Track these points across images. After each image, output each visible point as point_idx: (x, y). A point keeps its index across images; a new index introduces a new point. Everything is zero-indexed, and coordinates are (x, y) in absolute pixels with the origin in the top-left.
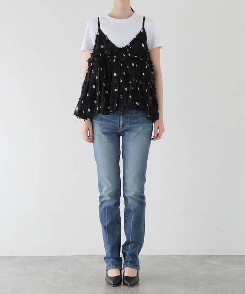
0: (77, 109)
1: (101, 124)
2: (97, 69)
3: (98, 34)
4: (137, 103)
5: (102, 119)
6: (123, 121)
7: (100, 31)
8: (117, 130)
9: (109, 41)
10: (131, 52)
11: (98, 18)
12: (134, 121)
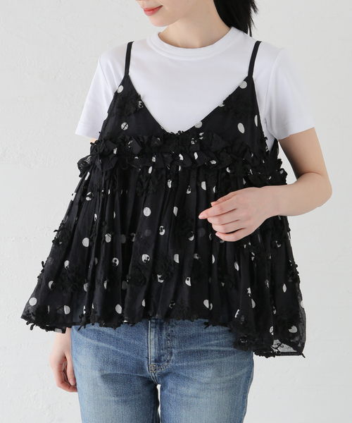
0: (34, 302)
1: (98, 348)
2: (99, 191)
3: (121, 89)
4: (206, 303)
5: (99, 336)
6: (159, 346)
7: (127, 81)
8: (142, 369)
9: (144, 112)
10: (202, 148)
11: (130, 45)
12: (192, 348)
